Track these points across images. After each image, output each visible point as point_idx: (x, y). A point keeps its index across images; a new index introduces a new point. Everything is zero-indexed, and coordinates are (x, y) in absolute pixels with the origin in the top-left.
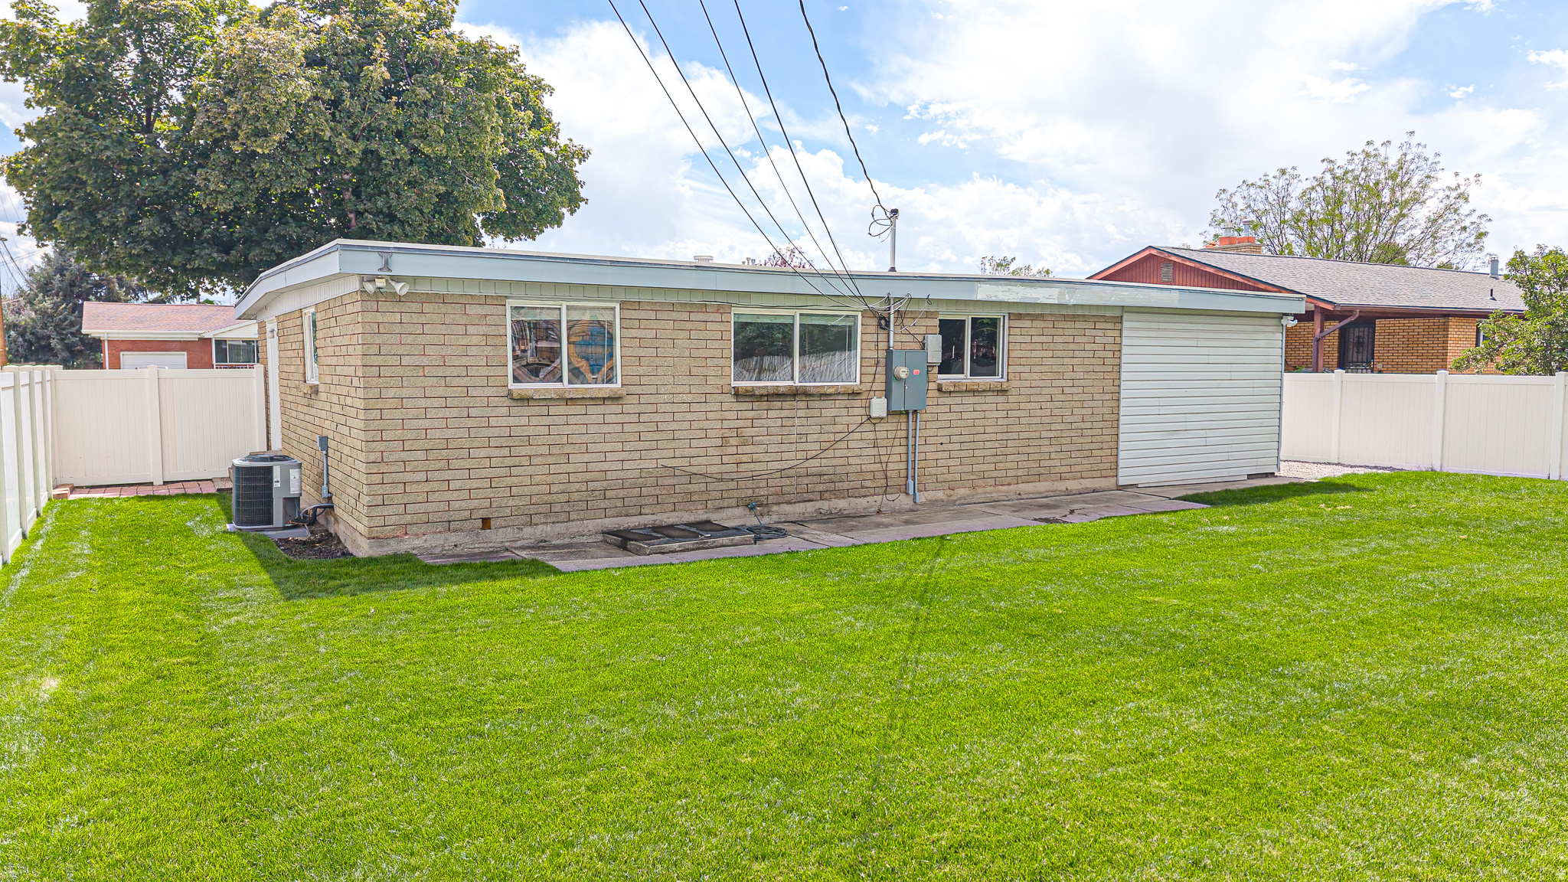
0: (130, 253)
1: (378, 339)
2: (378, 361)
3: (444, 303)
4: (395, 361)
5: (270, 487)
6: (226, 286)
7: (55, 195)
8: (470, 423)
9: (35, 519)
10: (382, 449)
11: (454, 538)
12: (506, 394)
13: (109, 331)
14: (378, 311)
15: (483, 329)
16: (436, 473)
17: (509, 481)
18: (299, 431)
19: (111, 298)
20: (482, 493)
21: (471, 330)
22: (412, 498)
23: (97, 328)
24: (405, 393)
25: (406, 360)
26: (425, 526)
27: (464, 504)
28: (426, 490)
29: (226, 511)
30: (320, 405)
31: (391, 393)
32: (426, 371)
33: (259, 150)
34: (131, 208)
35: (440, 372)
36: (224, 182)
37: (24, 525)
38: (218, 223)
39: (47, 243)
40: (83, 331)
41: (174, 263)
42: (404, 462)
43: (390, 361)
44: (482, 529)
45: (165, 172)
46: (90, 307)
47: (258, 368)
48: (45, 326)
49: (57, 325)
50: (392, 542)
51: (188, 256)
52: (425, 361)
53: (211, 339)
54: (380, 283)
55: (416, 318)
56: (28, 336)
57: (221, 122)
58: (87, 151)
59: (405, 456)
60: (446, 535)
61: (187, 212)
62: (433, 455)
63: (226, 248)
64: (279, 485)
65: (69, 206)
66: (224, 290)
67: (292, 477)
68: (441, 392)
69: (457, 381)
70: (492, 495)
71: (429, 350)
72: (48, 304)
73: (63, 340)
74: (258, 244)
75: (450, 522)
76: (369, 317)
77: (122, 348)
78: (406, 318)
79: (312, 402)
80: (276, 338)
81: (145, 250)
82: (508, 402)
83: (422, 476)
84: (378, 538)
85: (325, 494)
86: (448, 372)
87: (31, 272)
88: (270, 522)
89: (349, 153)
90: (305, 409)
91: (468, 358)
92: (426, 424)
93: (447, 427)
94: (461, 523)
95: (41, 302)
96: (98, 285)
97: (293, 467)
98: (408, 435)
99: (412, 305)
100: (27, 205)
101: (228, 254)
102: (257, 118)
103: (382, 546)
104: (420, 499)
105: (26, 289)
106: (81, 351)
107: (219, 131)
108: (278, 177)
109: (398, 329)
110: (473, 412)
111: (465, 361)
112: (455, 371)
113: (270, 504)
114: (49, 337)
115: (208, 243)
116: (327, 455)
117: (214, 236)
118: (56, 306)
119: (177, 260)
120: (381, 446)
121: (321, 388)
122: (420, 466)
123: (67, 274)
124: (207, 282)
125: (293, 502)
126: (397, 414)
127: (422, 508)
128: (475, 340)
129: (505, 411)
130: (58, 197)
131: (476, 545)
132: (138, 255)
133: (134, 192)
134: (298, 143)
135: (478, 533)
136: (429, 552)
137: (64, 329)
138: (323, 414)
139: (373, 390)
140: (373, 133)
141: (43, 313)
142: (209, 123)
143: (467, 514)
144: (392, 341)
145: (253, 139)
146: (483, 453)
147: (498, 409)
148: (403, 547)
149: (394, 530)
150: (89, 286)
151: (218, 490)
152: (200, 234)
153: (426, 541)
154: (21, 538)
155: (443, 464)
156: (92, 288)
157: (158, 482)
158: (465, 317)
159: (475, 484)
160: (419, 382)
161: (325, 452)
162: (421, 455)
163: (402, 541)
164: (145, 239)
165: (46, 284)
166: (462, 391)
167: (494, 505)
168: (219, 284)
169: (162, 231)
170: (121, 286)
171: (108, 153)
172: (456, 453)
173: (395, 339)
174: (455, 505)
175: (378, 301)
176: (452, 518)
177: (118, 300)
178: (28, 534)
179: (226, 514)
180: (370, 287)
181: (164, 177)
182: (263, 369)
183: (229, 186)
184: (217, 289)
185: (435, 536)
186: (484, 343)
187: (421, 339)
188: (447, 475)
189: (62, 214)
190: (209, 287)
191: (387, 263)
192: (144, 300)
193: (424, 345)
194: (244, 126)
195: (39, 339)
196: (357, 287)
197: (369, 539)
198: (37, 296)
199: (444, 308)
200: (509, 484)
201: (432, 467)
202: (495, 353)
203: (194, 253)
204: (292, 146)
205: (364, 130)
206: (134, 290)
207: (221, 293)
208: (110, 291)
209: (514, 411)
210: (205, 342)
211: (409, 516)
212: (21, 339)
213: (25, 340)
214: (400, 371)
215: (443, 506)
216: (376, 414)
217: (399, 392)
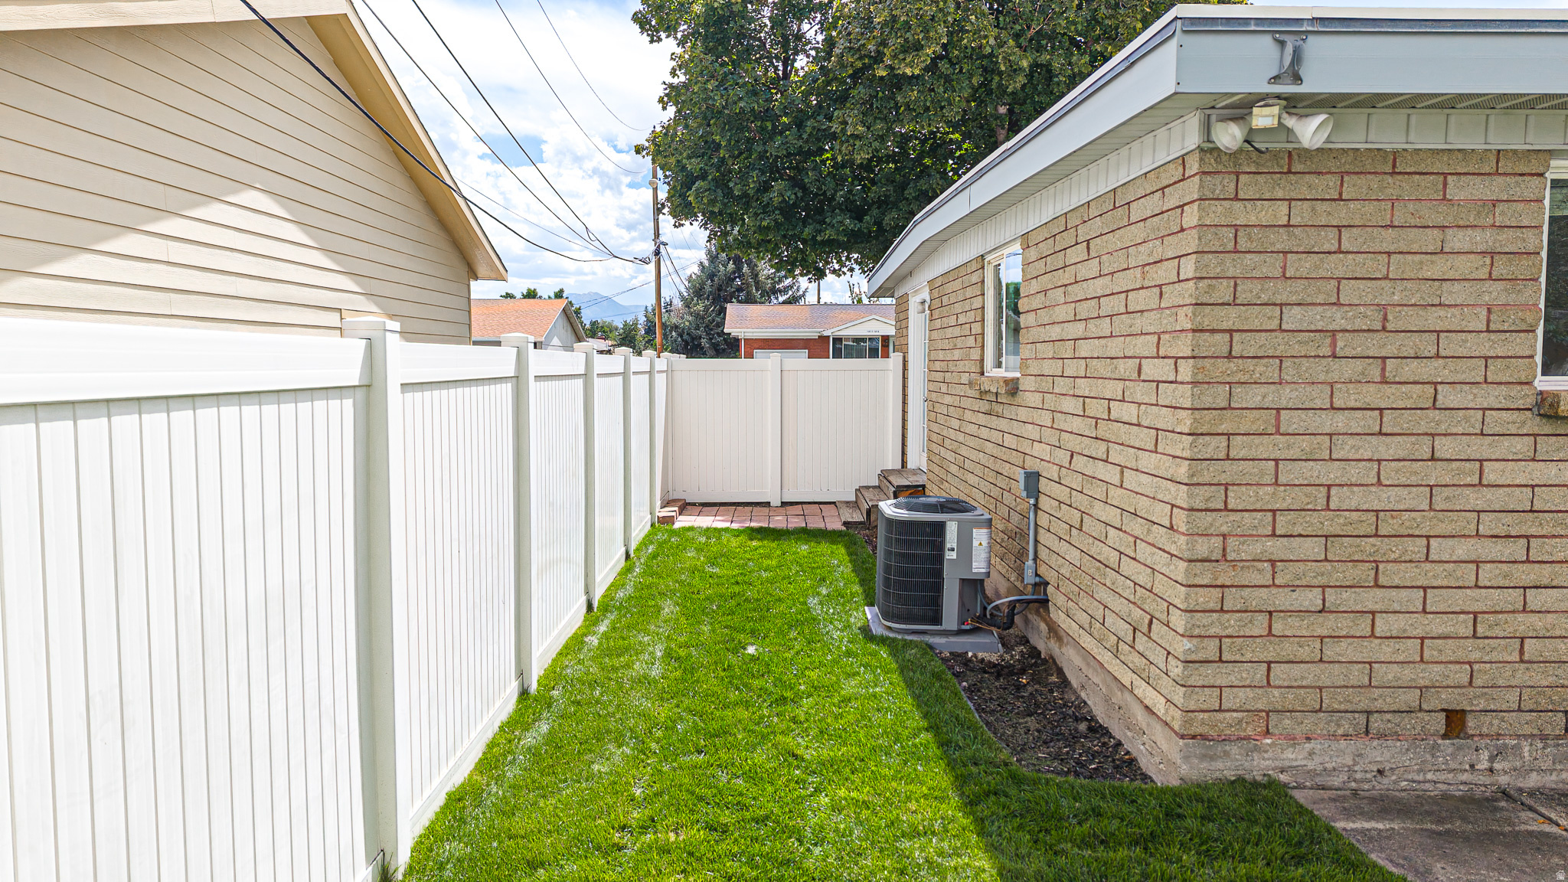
0: (760, 226)
1: (1233, 267)
2: (1230, 318)
3: (1393, 173)
4: (1267, 318)
5: (939, 559)
6: (854, 266)
7: (690, 164)
8: (1437, 474)
9: (622, 563)
10: (1224, 529)
11: (1378, 754)
12: (1530, 401)
13: (745, 330)
14: (1236, 198)
15: (1482, 239)
16: (1346, 594)
17: (1523, 623)
18: (964, 451)
19: (750, 300)
20: (1450, 649)
21: (1458, 240)
22: (1288, 649)
23: (736, 328)
24: (1287, 396)
25: (1294, 318)
26: (1313, 717)
27: (1407, 674)
28: (1319, 632)
29: (865, 577)
30: (1023, 414)
31: (1252, 396)
32: (1340, 344)
33: (908, 71)
34: (763, 173)
35: (1373, 345)
36: (863, 123)
37: (591, 589)
38: (852, 183)
39: (683, 222)
40: (726, 331)
41: (804, 236)
42: (1273, 562)
43: (1257, 318)
44: (1445, 736)
45: (800, 125)
46: (731, 309)
47: (895, 358)
48: (697, 328)
49: (707, 326)
50: (1234, 749)
51: (818, 227)
52: (1338, 319)
53: (829, 337)
54: (1264, 118)
55: (1325, 213)
56: (685, 337)
57: (864, 44)
58: (721, 104)
59: (1276, 548)
60: (1359, 744)
61: (821, 173)
62: (1340, 549)
63: (858, 215)
64: (953, 555)
65: (703, 176)
66: (852, 270)
67: (975, 543)
68: (1372, 395)
69: (1411, 370)
70: (1475, 656)
71: (1350, 292)
72: (700, 307)
73: (711, 339)
74: (895, 205)
75: (1369, 713)
76: (1217, 213)
77: (756, 346)
78: (1301, 213)
79: (998, 408)
80: (927, 312)
81: (776, 221)
82: (1533, 424)
83: (1311, 599)
84: (1204, 737)
85: (1029, 577)
86: (1391, 346)
87: (690, 279)
88: (937, 619)
89: (1015, 70)
90: (982, 419)
91: (1441, 312)
92: (1332, 473)
93: (1379, 483)
94: (1397, 718)
95: (695, 305)
96: (740, 289)
97: (979, 524)
98: (1285, 499)
99: (1314, 179)
100: (667, 180)
101: (861, 221)
102: (907, 26)
103: (1212, 758)
104: (1304, 653)
105: (685, 294)
106: (724, 350)
107: (861, 58)
108: (927, 109)
109: (1280, 240)
110: (1446, 447)
111: (1434, 319)
112: (1409, 344)
113: (938, 587)
114: (700, 337)
115: (841, 210)
116: (1036, 506)
117: (847, 199)
118: (706, 309)
119: (807, 232)
120: (1223, 523)
121: (1027, 384)
122: (1310, 573)
123: (716, 279)
124: (835, 261)
125: (973, 586)
126: (1264, 447)
127: (1311, 674)
128: (1464, 266)
129: (1522, 446)
130: (694, 165)
131: (1430, 776)
132: (768, 228)
133: (767, 152)
134: (952, 64)
135: (1435, 747)
136: (1319, 780)
137: (712, 330)
138: (1031, 431)
139: (1212, 390)
140: (1044, 42)
141: (697, 315)
142: (851, 48)
143: (1412, 698)
144: (1265, 271)
145: (901, 56)
146: (1463, 549)
147: (1506, 442)
148: (1260, 765)
149: (1240, 721)
150: (733, 290)
151: (845, 524)
152: (833, 198)
153: (1311, 754)
154: (584, 609)
155: (1365, 572)
156: (734, 292)
157: (776, 502)
158: (1443, 208)
159: (1437, 626)
160: (1319, 370)
161: (1032, 501)
162: (1313, 548)
163: (1256, 749)
164: (776, 208)
165: (700, 290)
166: (1420, 395)
167: (1478, 682)
168: (847, 263)
169: (793, 197)
170: (757, 290)
171: (742, 104)
172: (1395, 549)
173: (1271, 266)
174: (1386, 674)
175: (1237, 174)
176: (1379, 705)
177: (755, 302)
178: (596, 605)
179: (863, 582)
180: (1229, 136)
181: (798, 130)
182: (901, 359)
183: (868, 128)
184: (845, 269)
185: (1334, 745)
186: (1483, 273)
187: (1336, 266)
188: (1371, 599)
189: (696, 185)
190: (837, 267)
191: (1297, 57)
192: (775, 301)
193: (1339, 280)
194: (891, 42)
195: (693, 339)
196: (1193, 140)
197: (1182, 737)
198: (693, 300)
199: (1394, 186)
200: (1521, 630)
201: (1337, 578)
202: (1512, 298)
203: (825, 223)
204: (944, 66)
205: (1031, 40)
206: (767, 293)
207: (849, 274)
208: (749, 294)
209: (1546, 446)
210: (824, 339)
211: (1276, 692)
212: (679, 339)
213: (683, 340)
214: (1279, 344)
215: (1357, 674)
216: (1214, 446)
217: (1271, 396)
